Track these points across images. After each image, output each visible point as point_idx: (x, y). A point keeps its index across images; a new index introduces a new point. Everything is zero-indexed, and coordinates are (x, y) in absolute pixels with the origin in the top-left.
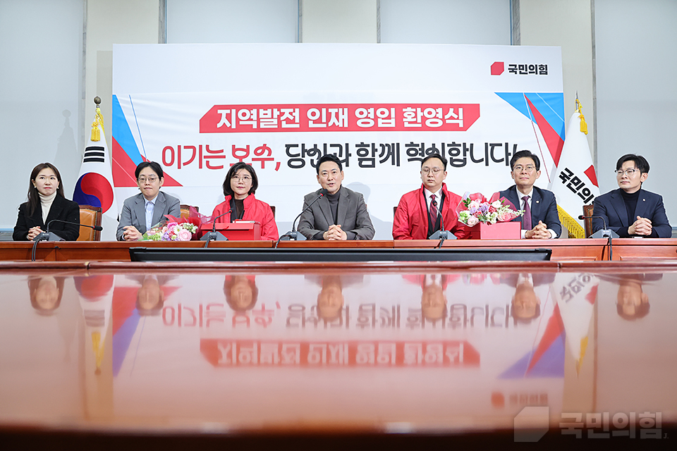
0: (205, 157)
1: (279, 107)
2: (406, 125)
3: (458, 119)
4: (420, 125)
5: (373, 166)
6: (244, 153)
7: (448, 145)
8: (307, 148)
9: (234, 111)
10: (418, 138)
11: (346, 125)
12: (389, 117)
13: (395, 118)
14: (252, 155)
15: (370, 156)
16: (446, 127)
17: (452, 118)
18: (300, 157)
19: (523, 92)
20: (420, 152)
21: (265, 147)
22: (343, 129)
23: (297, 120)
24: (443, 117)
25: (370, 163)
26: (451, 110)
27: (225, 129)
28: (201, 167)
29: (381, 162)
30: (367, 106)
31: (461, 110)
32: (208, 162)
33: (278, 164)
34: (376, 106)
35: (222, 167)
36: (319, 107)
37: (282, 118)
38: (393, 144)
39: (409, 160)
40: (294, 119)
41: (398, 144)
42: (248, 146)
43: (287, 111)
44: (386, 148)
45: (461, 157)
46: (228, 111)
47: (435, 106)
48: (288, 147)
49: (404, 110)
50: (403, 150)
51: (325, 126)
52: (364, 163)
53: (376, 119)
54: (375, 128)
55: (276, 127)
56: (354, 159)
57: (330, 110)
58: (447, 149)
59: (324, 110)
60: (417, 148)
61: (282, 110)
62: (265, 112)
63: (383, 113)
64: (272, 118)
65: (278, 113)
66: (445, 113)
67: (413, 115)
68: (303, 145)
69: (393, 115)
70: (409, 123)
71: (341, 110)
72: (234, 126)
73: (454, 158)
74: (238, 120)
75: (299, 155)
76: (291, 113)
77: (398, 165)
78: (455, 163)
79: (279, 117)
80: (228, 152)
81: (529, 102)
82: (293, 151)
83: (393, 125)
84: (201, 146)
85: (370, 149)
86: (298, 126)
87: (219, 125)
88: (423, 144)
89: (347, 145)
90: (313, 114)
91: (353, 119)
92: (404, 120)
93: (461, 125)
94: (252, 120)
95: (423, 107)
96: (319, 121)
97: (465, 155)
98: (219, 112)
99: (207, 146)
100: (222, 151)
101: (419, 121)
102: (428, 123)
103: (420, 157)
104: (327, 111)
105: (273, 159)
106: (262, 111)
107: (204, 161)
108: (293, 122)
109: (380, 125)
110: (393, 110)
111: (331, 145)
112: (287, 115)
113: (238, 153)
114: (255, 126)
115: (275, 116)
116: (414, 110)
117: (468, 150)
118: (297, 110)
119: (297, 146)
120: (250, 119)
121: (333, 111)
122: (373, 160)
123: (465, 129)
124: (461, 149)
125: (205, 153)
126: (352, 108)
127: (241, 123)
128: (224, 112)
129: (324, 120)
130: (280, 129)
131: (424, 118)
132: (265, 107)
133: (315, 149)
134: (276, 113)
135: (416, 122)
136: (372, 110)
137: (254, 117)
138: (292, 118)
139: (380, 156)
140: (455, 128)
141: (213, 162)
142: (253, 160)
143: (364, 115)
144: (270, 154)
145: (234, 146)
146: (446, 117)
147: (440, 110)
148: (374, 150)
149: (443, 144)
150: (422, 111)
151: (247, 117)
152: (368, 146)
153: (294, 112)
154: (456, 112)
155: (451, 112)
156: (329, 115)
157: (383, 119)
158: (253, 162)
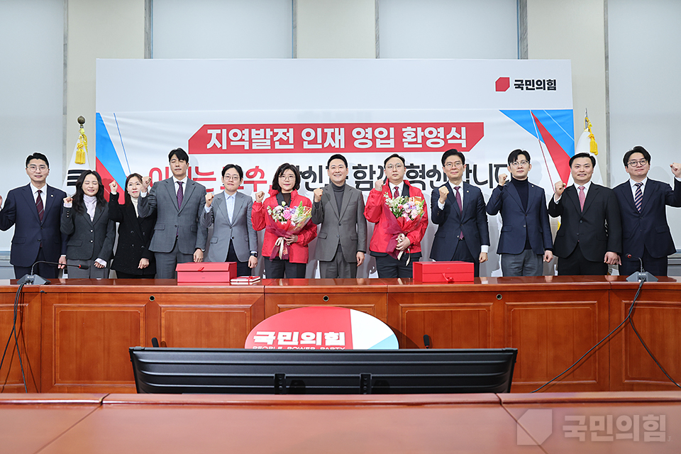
1: (272, 127)
2: (406, 145)
3: (460, 138)
4: (421, 146)
9: (224, 131)
10: (418, 159)
11: (342, 146)
12: (388, 138)
13: (395, 138)
15: (367, 178)
17: (454, 138)
19: (530, 109)
20: (421, 174)
21: (257, 169)
22: (339, 150)
23: (291, 141)
24: (445, 136)
25: (368, 186)
26: (454, 129)
27: (215, 150)
30: (365, 126)
31: (463, 129)
34: (375, 126)
36: (315, 127)
37: (275, 139)
40: (288, 139)
43: (280, 131)
46: (219, 131)
47: (436, 126)
49: (404, 130)
51: (320, 147)
52: (362, 186)
53: (374, 139)
54: (373, 149)
55: (269, 148)
56: (351, 182)
57: (326, 130)
59: (319, 130)
60: (418, 170)
61: (276, 130)
62: (258, 132)
63: (381, 133)
64: (265, 138)
65: (271, 133)
66: (447, 132)
67: (414, 135)
69: (392, 135)
70: (409, 143)
71: (337, 130)
72: (225, 147)
74: (229, 140)
76: (284, 134)
79: (272, 137)
80: (218, 175)
81: (536, 120)
83: (392, 146)
85: (367, 171)
86: (292, 147)
87: (209, 146)
88: (423, 166)
90: (308, 134)
91: (349, 140)
92: (404, 140)
93: (464, 145)
94: (244, 140)
95: (424, 126)
96: (314, 142)
97: (468, 177)
99: (197, 168)
100: (212, 173)
101: (420, 141)
102: (429, 143)
103: (421, 179)
104: (323, 131)
105: (265, 182)
106: (254, 131)
108: (287, 142)
109: (378, 146)
110: (392, 130)
112: (280, 135)
114: (247, 147)
115: (268, 137)
116: (414, 130)
117: (471, 171)
118: (291, 130)
120: (241, 140)
121: (329, 131)
123: (468, 149)
125: (194, 175)
126: (349, 128)
127: (232, 143)
128: (214, 132)
129: (319, 141)
130: (273, 150)
131: (425, 139)
132: (258, 127)
133: (310, 171)
134: (269, 133)
135: (416, 143)
136: (369, 130)
137: (246, 137)
138: (285, 138)
143: (362, 135)
144: (262, 177)
146: (448, 137)
147: (441, 130)
148: (372, 172)
150: (423, 131)
151: (238, 138)
152: (366, 168)
153: (288, 132)
154: (459, 131)
155: (453, 132)
156: (324, 136)
157: (381, 139)
158: (245, 185)
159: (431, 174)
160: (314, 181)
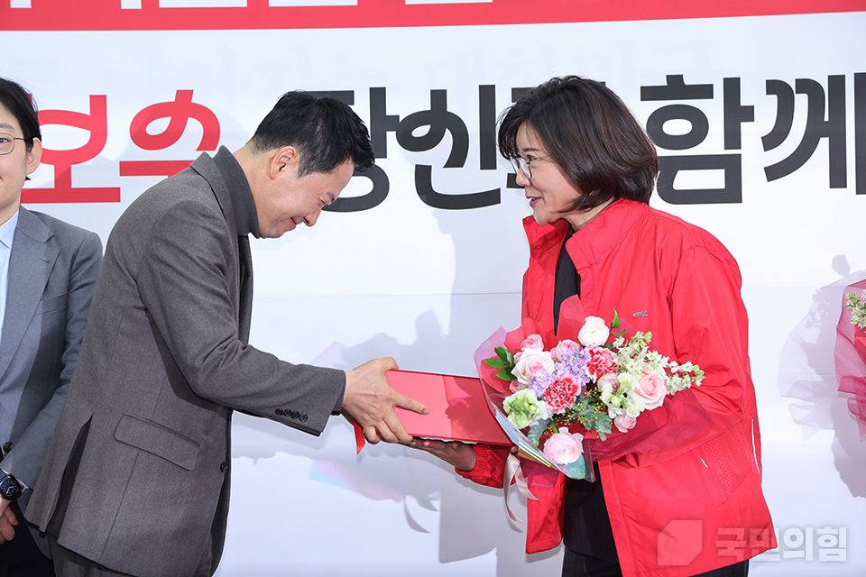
5: (732, 193)
6: (75, 138)
8: (398, 107)
14: (119, 145)
15: (713, 144)
21: (183, 107)
25: (714, 179)
29: (774, 173)
38: (837, 82)
42: (99, 102)
44: (801, 102)
52: (685, 180)
68: (378, 96)
85: (713, 110)
119: (345, 98)
122: (732, 166)
133: (439, 115)
139: (771, 141)
142: (128, 168)
144: (210, 139)
148: (737, 114)
152: (705, 91)
160: (457, 159)
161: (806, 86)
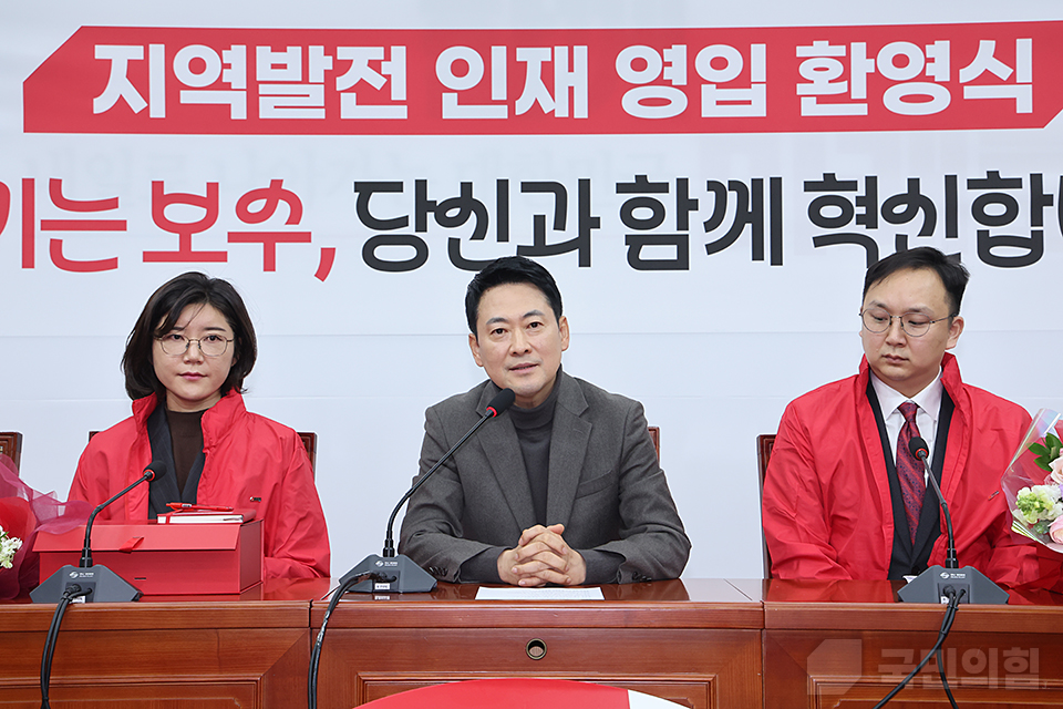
0: (47, 225)
1: (332, 39)
2: (809, 108)
3: (1012, 80)
4: (862, 110)
5: (682, 263)
6: (197, 214)
7: (972, 184)
8: (436, 194)
9: (157, 52)
10: (851, 157)
11: (581, 111)
12: (743, 80)
13: (769, 83)
14: (228, 220)
15: (669, 226)
16: (964, 115)
17: (987, 78)
18: (410, 230)
20: (862, 210)
21: (275, 192)
22: (569, 126)
23: (399, 91)
24: (954, 73)
25: (670, 252)
26: (987, 47)
27: (122, 120)
28: (28, 261)
29: (712, 248)
30: (660, 39)
31: (1024, 47)
32: (56, 247)
33: (328, 256)
34: (695, 39)
35: (111, 264)
36: (482, 41)
37: (343, 83)
38: (757, 183)
39: (819, 242)
40: (388, 86)
41: (776, 183)
42: (213, 188)
43: (359, 56)
44: (732, 197)
45: (1021, 226)
46: (136, 52)
47: (922, 35)
48: (365, 190)
49: (801, 51)
50: (796, 203)
51: (501, 112)
52: (648, 253)
53: (693, 86)
54: (691, 122)
55: (321, 114)
56: (610, 239)
57: (522, 54)
58: (966, 198)
59: (499, 54)
60: (850, 196)
61: (344, 53)
62: (279, 58)
63: (719, 63)
64: (305, 80)
65: (328, 63)
66: (961, 57)
67: (837, 69)
68: (421, 186)
69: (759, 71)
70: (822, 99)
71: (561, 51)
72: (158, 110)
73: (994, 231)
74: (173, 86)
75: (403, 222)
76: (375, 65)
77: (777, 259)
78: (996, 251)
79: (330, 78)
80: (136, 209)
82: (381, 205)
83: (759, 109)
84: (28, 185)
85: (669, 201)
86: (401, 113)
87: (101, 104)
88: (871, 182)
89: (584, 186)
90: (460, 68)
91: (605, 88)
92: (801, 89)
93: (1025, 106)
94: (227, 87)
95: (875, 37)
96: (480, 94)
97: (1037, 219)
98: (101, 52)
99: (55, 185)
100: (112, 204)
101: (859, 90)
102: (892, 101)
103: (862, 230)
104: (511, 56)
105: (305, 237)
106: (264, 54)
107: (42, 240)
108: (383, 96)
109: (709, 110)
110: (759, 52)
111: (528, 187)
112: (359, 72)
113: (174, 213)
114: (239, 112)
115: (316, 74)
116: (841, 50)
117: (1049, 200)
118: (399, 52)
119: (397, 187)
120: (220, 85)
121: (533, 57)
122: (682, 243)
123: (1038, 119)
124: (1023, 197)
125: (45, 209)
126: (604, 45)
127: (186, 98)
128: (119, 56)
129: (499, 90)
130: (333, 124)
131: (877, 83)
132: (279, 39)
133: (466, 201)
134: (320, 61)
135: (845, 98)
136: (677, 53)
137: (237, 77)
138: (377, 82)
139: (710, 226)
140: (999, 115)
141: (78, 246)
142: (234, 237)
143: (651, 73)
144: (295, 217)
145: (157, 186)
146: (966, 74)
147: (941, 50)
148: (686, 205)
149: (951, 182)
150: (872, 53)
151: (208, 77)
152: (663, 188)
153: (388, 57)
154: (1006, 54)
155: (986, 56)
156: (517, 74)
157: (720, 86)
158: (234, 249)
159: (900, 209)
160: (479, 234)
161: (735, 185)
